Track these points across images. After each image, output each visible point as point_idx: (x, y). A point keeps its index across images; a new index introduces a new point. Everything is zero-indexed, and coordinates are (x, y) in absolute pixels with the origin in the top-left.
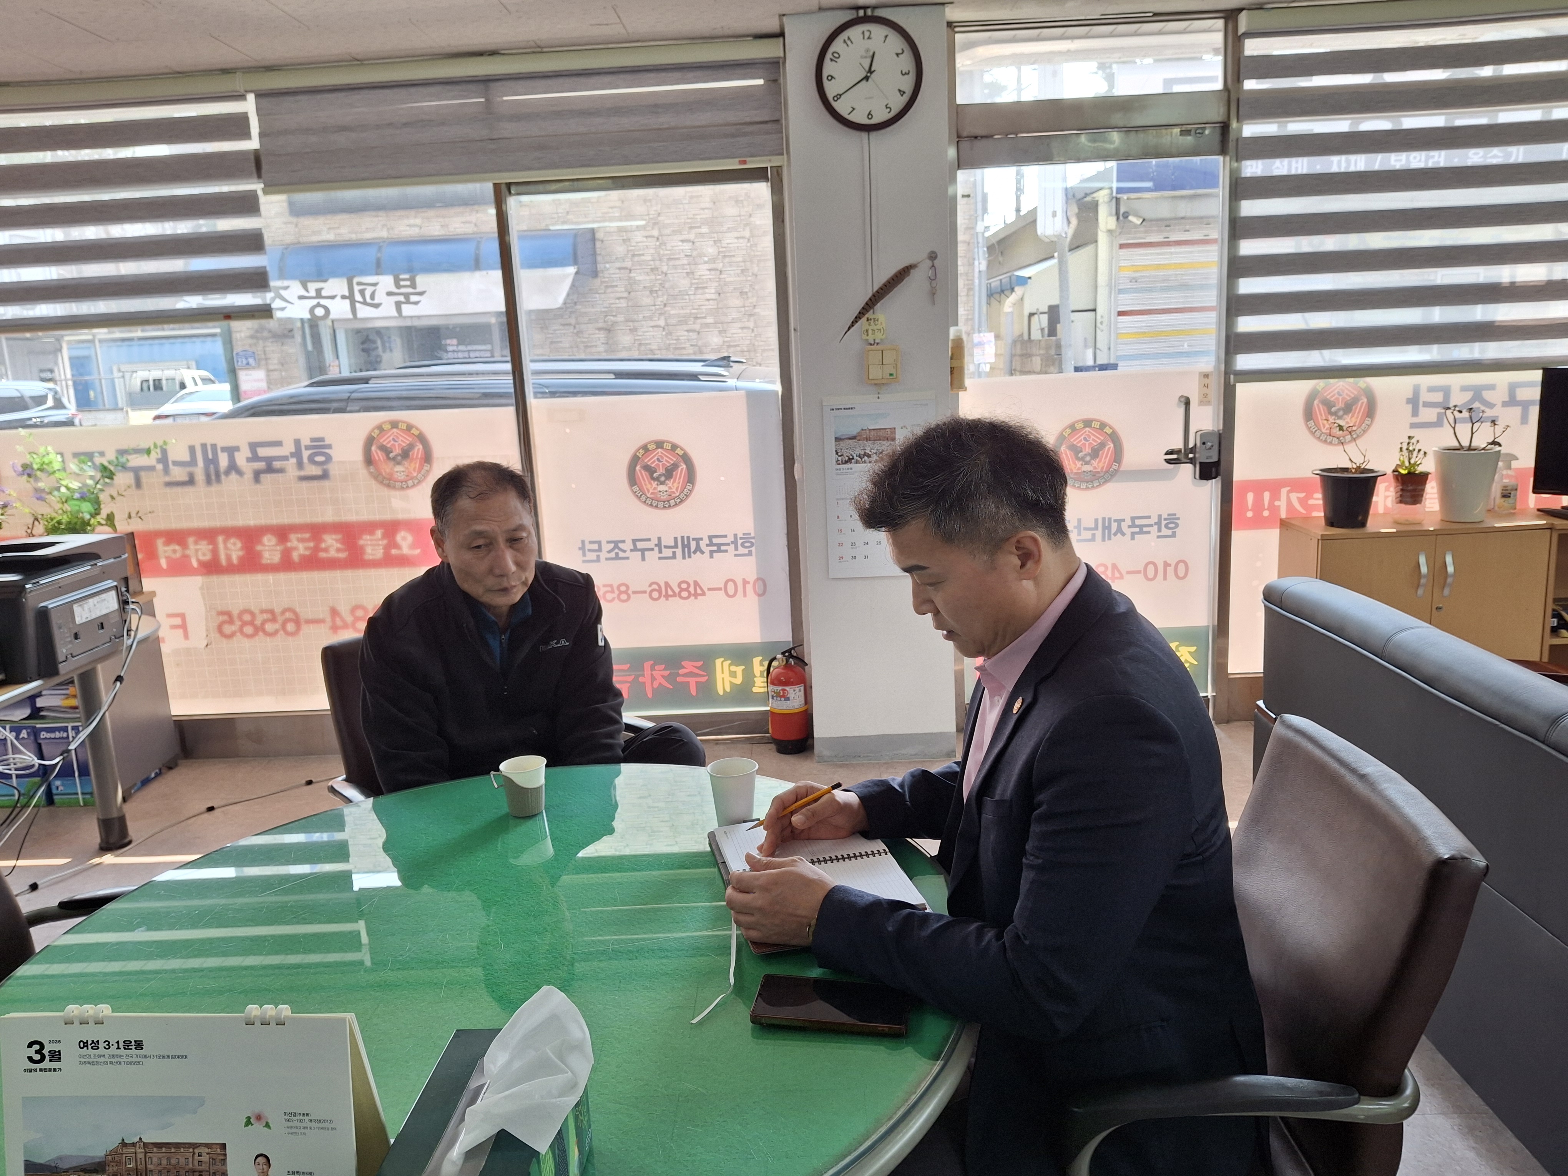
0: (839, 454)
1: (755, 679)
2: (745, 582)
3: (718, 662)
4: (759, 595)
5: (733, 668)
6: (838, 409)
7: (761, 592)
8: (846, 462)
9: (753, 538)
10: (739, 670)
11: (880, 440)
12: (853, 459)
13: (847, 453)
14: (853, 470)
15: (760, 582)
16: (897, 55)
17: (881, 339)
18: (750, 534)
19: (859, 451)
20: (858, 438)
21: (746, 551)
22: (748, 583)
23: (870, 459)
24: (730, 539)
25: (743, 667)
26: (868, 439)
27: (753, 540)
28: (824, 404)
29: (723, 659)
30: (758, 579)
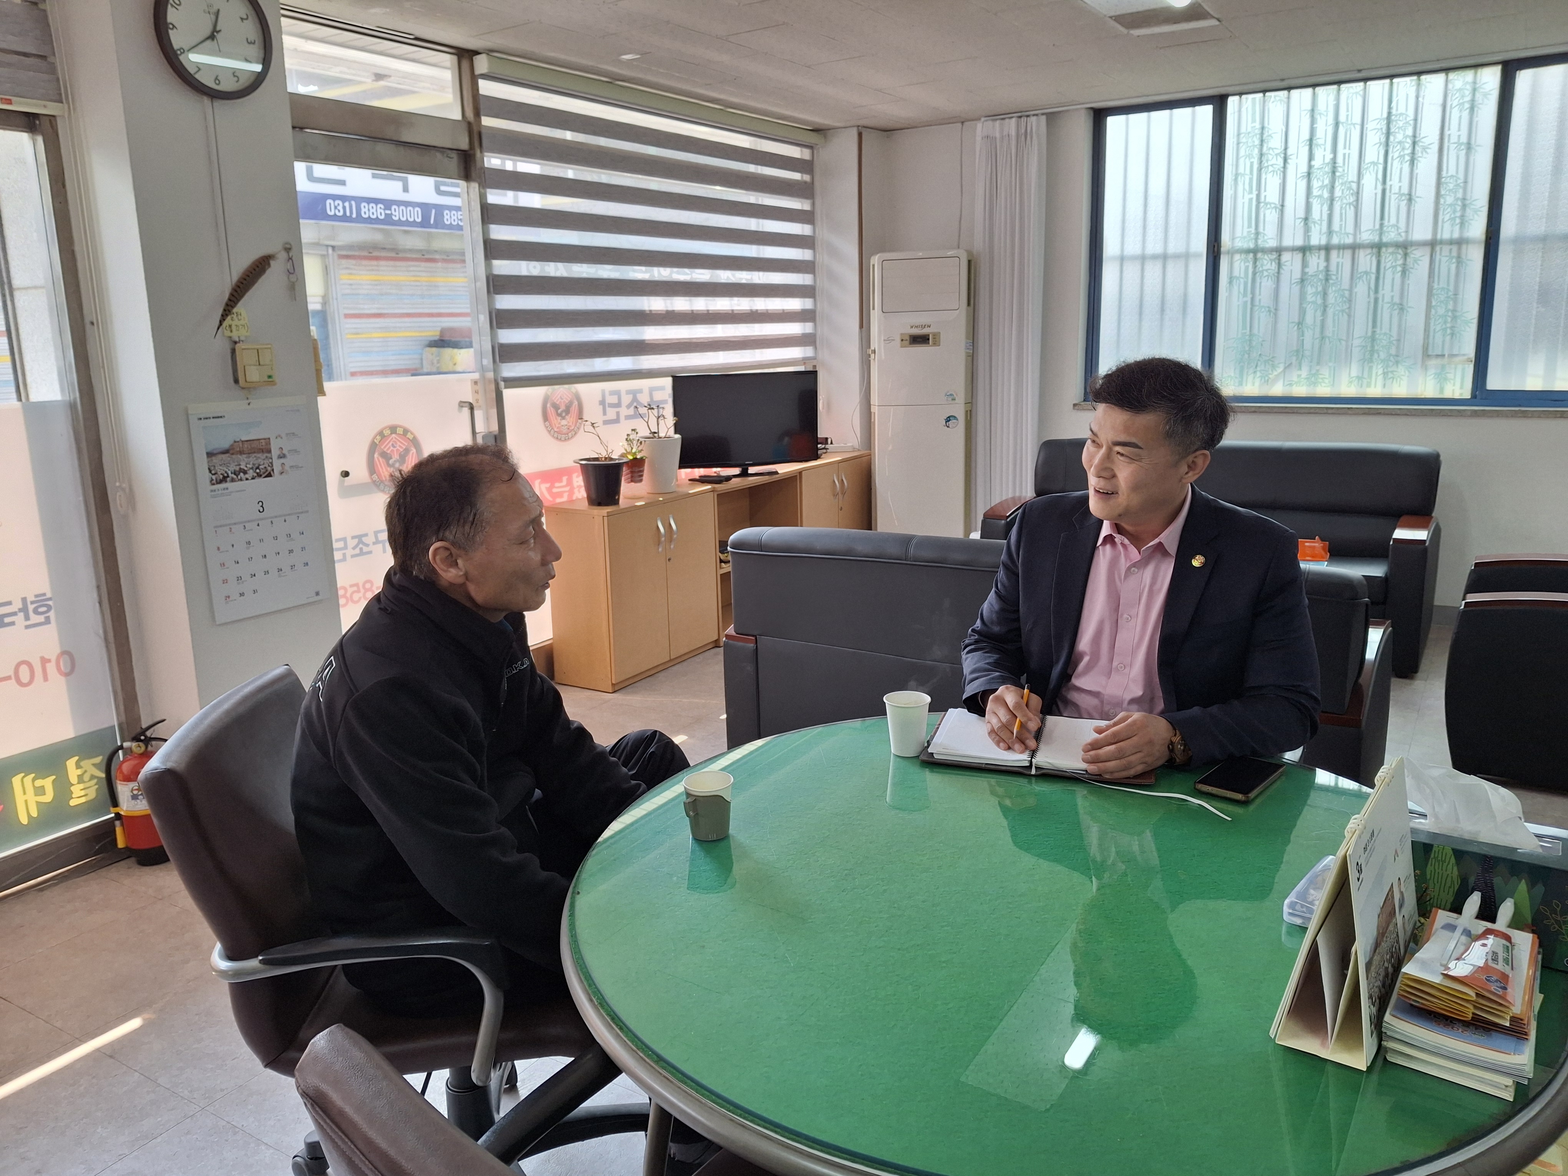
0: (213, 472)
1: (72, 788)
2: (44, 661)
3: (16, 780)
4: (67, 675)
5: (39, 783)
6: (207, 418)
7: (68, 670)
8: (221, 482)
9: (50, 599)
10: (48, 783)
11: (254, 452)
12: (228, 476)
13: (221, 470)
14: (229, 490)
15: (66, 657)
16: (242, 19)
17: (246, 337)
18: (44, 594)
19: (233, 467)
20: (231, 452)
21: (41, 619)
22: (49, 661)
23: (247, 476)
24: (17, 605)
25: (54, 777)
26: (241, 453)
27: (50, 603)
28: (190, 412)
29: (23, 775)
30: (64, 653)
